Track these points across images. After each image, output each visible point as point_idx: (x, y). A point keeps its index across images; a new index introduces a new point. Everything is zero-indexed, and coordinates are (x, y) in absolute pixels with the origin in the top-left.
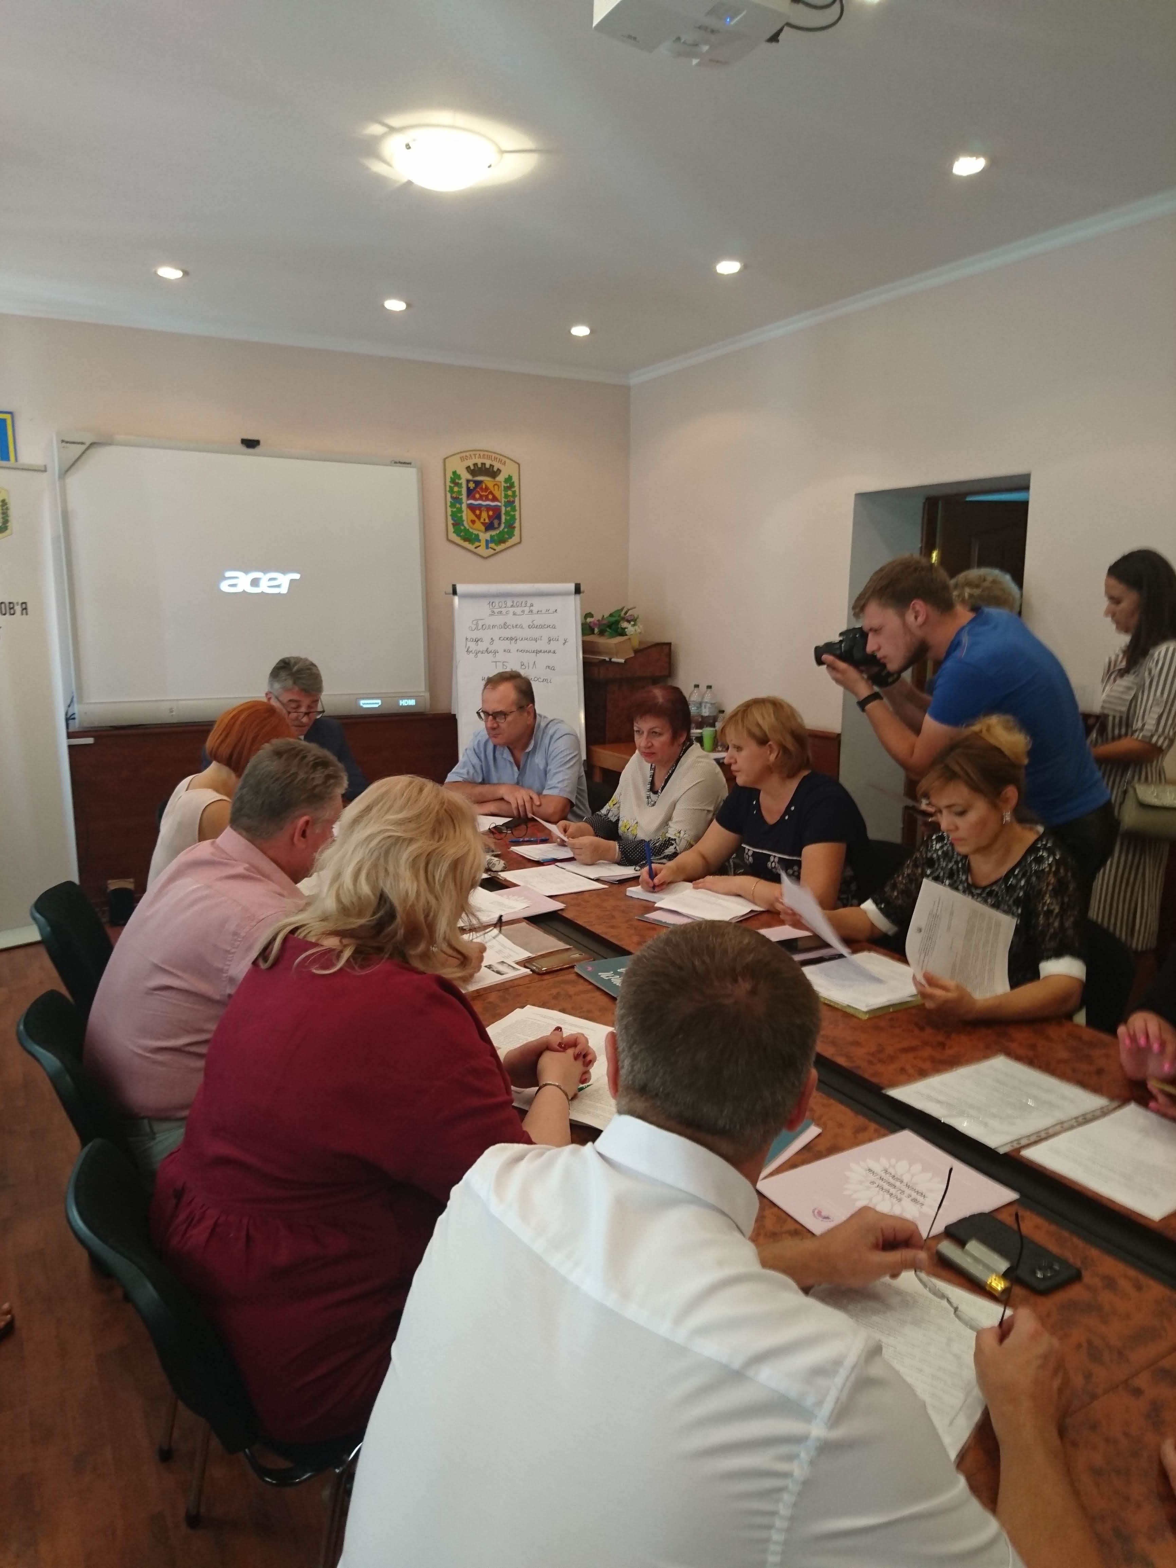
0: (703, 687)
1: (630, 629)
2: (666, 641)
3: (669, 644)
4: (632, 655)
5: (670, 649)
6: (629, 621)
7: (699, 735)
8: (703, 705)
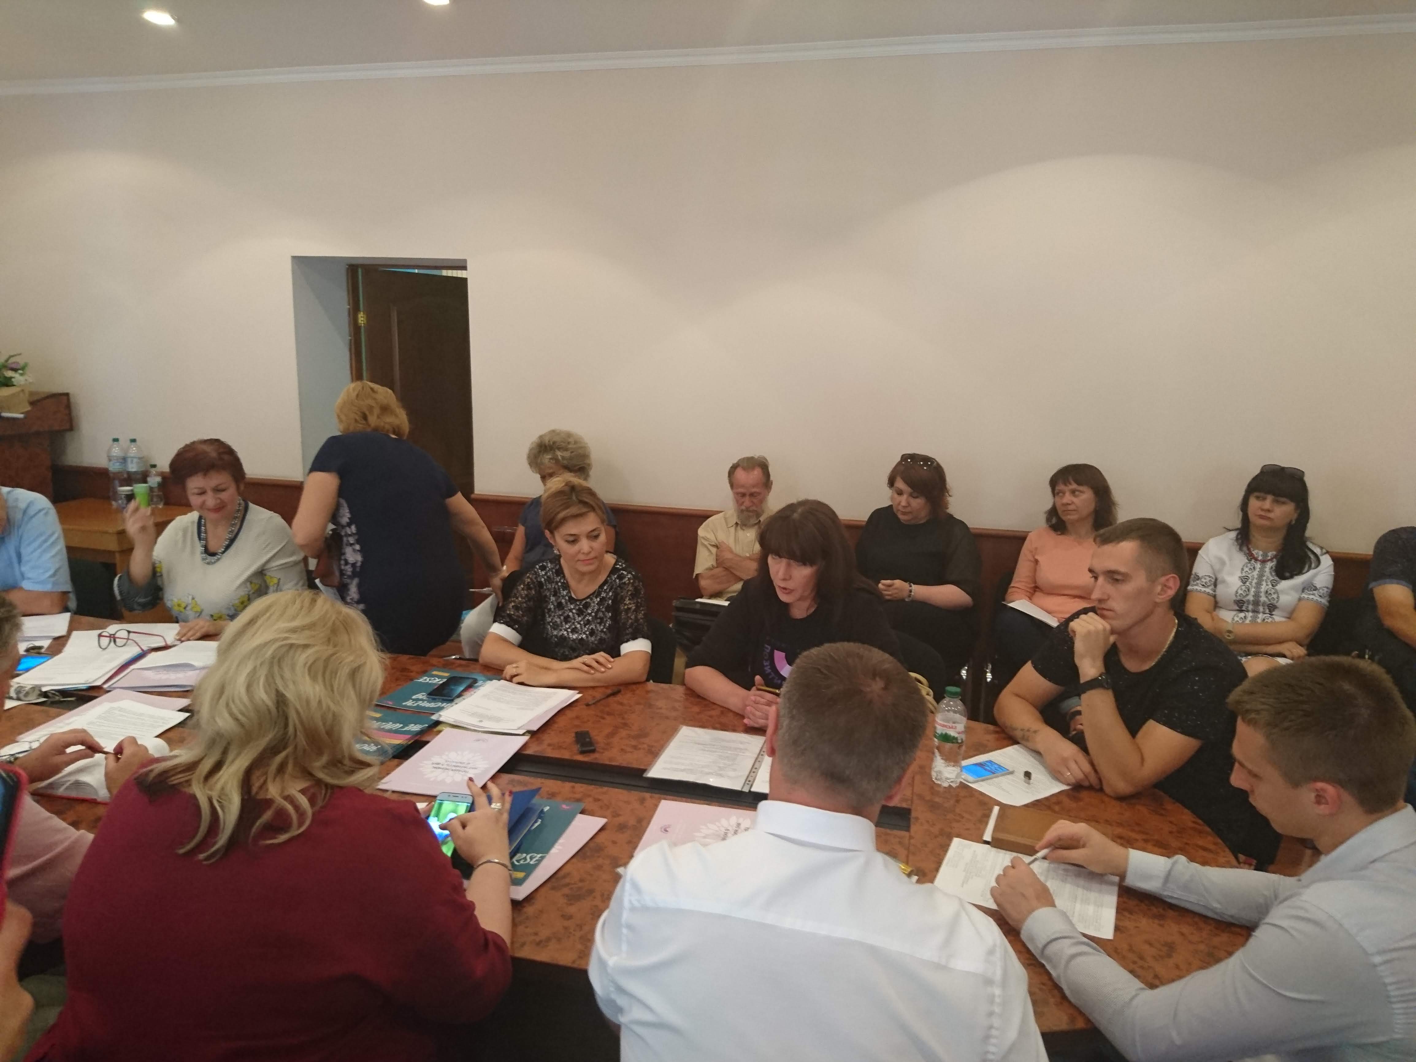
0: (124, 442)
1: (17, 378)
2: (60, 390)
3: (67, 395)
4: (28, 408)
5: (68, 400)
6: (15, 370)
7: (130, 493)
8: (129, 460)
